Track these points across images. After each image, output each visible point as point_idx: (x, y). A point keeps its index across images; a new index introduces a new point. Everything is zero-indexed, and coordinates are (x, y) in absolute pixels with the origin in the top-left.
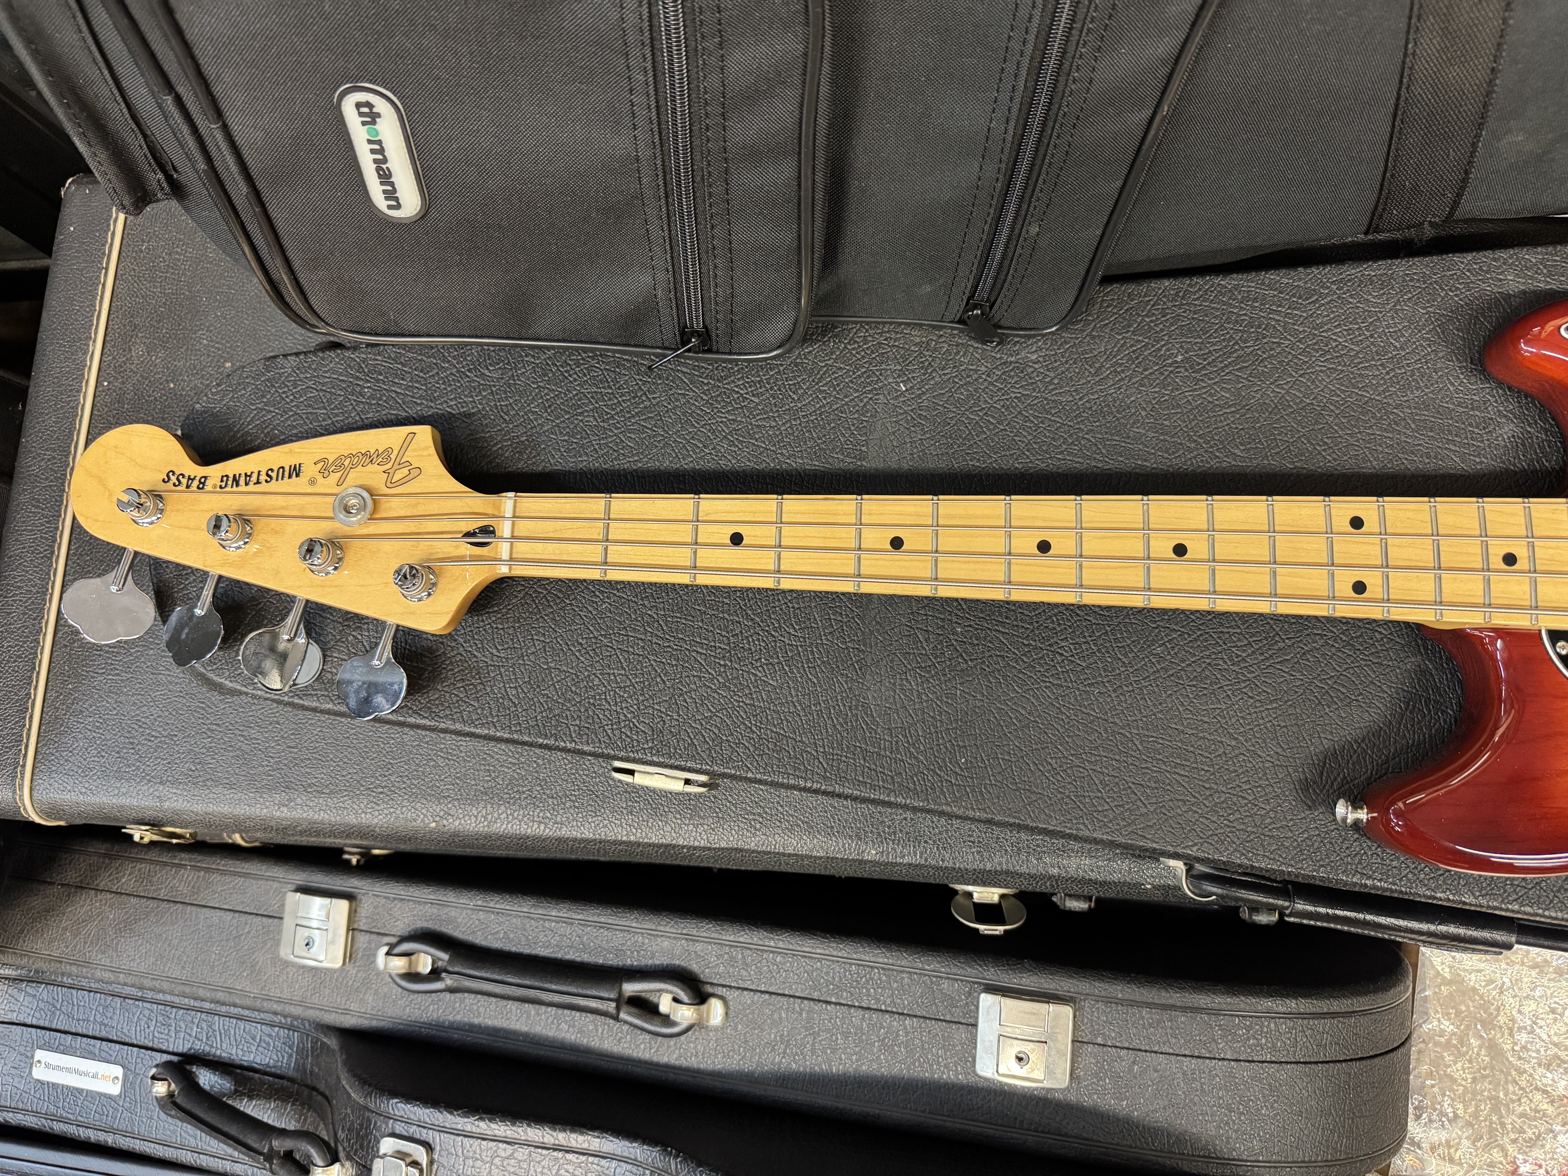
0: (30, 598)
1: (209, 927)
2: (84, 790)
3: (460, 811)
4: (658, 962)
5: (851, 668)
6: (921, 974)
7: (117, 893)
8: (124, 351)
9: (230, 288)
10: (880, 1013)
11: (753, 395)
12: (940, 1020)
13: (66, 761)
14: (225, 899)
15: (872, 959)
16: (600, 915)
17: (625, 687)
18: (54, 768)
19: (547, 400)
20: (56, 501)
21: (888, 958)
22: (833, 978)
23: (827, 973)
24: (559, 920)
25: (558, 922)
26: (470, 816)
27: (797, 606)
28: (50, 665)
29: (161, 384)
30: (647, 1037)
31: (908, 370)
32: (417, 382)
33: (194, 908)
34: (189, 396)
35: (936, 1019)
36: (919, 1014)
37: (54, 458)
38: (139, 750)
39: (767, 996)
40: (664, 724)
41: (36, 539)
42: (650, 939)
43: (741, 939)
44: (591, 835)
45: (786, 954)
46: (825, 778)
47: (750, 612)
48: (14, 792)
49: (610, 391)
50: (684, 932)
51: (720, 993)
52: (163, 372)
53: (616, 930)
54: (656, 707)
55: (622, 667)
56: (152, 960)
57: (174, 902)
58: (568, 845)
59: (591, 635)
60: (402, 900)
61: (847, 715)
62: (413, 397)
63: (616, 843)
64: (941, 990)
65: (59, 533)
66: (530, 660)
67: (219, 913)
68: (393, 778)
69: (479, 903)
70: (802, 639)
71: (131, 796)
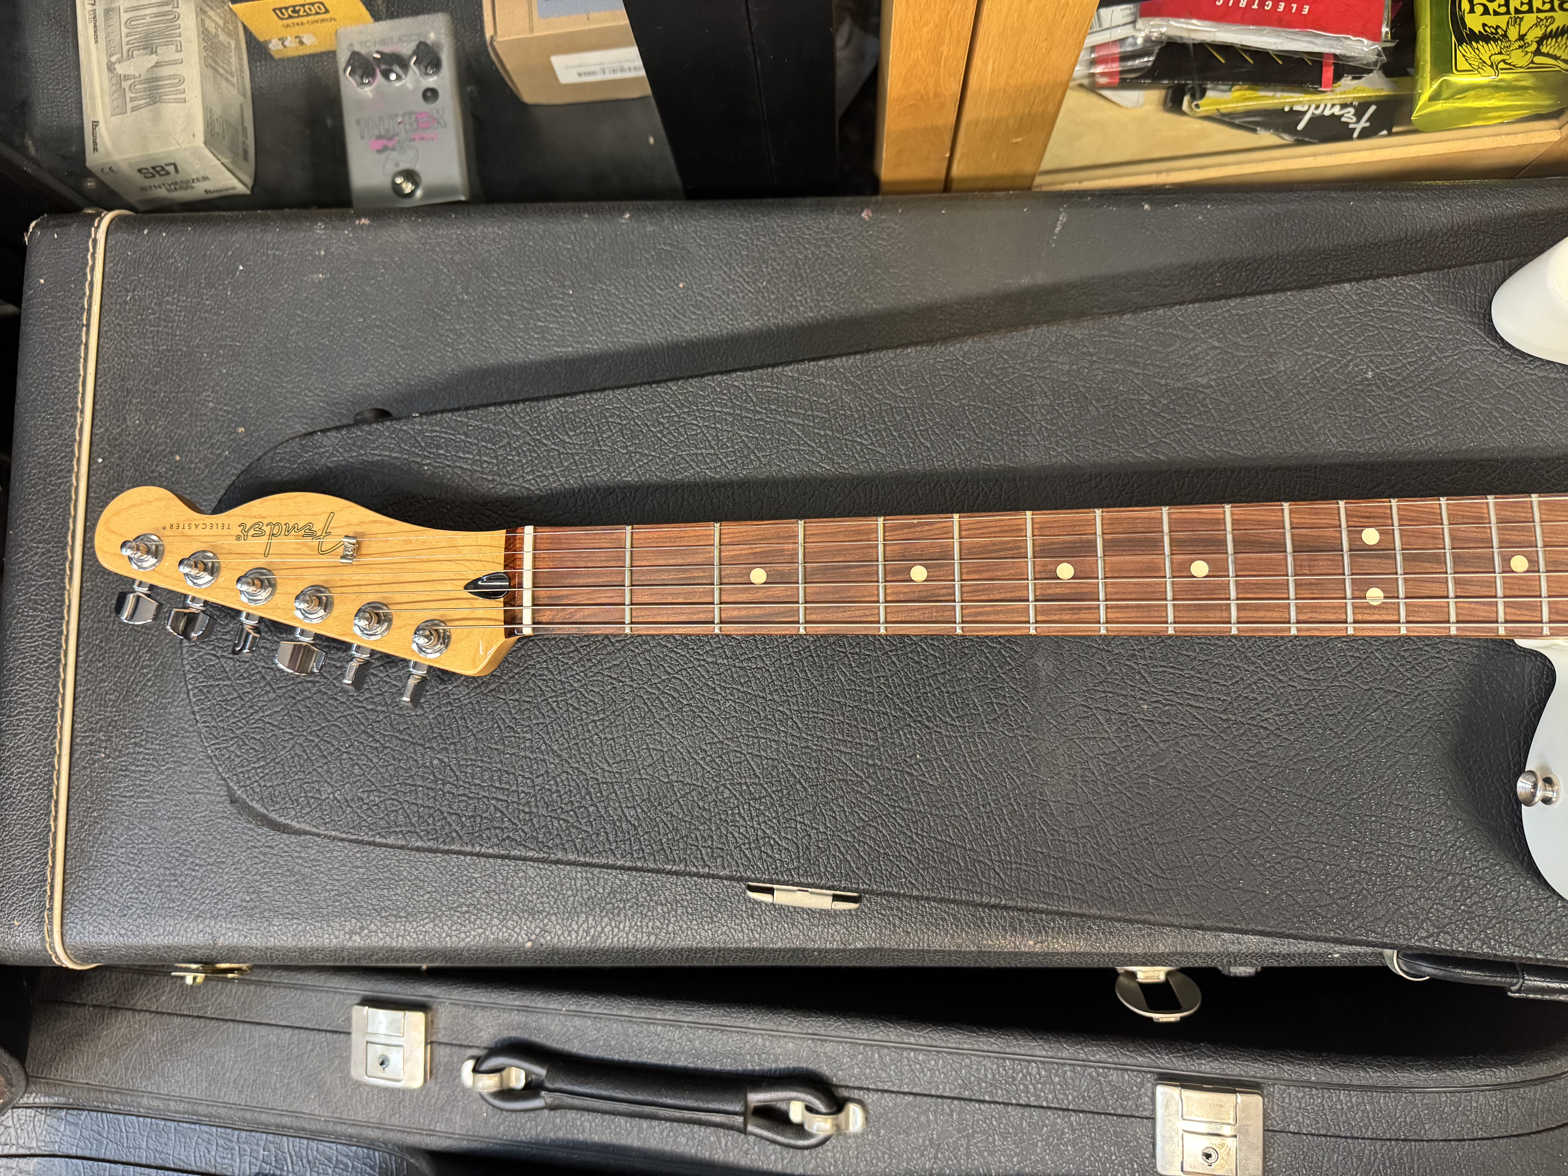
0: (38, 716)
1: (266, 1046)
2: (123, 932)
3: (558, 927)
4: (783, 1066)
5: (1023, 759)
6: (1085, 1066)
7: (157, 1013)
8: (118, 420)
9: (233, 340)
10: (1042, 1110)
11: (880, 446)
12: (1110, 1114)
13: (100, 899)
14: (282, 1014)
15: (1029, 1053)
16: (712, 1016)
17: (760, 798)
18: (87, 909)
19: (640, 466)
20: (57, 600)
21: (1046, 1051)
22: (986, 1076)
23: (978, 1070)
24: (665, 1023)
25: (664, 1026)
26: (570, 932)
27: (951, 690)
28: (69, 791)
29: (165, 457)
30: (778, 1148)
31: (1058, 405)
32: (487, 455)
33: (246, 1026)
34: (199, 469)
35: (1105, 1114)
36: (1086, 1109)
37: (49, 551)
38: (183, 882)
39: (911, 1098)
40: (810, 838)
41: (38, 646)
42: (771, 1042)
43: (877, 1037)
44: (709, 945)
45: (929, 1051)
46: (1004, 891)
47: (898, 701)
48: (43, 939)
49: (712, 451)
50: (810, 1031)
51: (856, 1097)
52: (166, 443)
53: (731, 1032)
54: (798, 818)
55: (755, 775)
56: (205, 1084)
57: (223, 1020)
58: (681, 955)
59: (716, 740)
60: (485, 1007)
62: (482, 473)
63: (736, 950)
64: (1109, 1082)
65: (63, 638)
66: (647, 774)
67: (276, 1031)
68: (477, 895)
69: (573, 1007)
70: (961, 729)
71: (178, 935)
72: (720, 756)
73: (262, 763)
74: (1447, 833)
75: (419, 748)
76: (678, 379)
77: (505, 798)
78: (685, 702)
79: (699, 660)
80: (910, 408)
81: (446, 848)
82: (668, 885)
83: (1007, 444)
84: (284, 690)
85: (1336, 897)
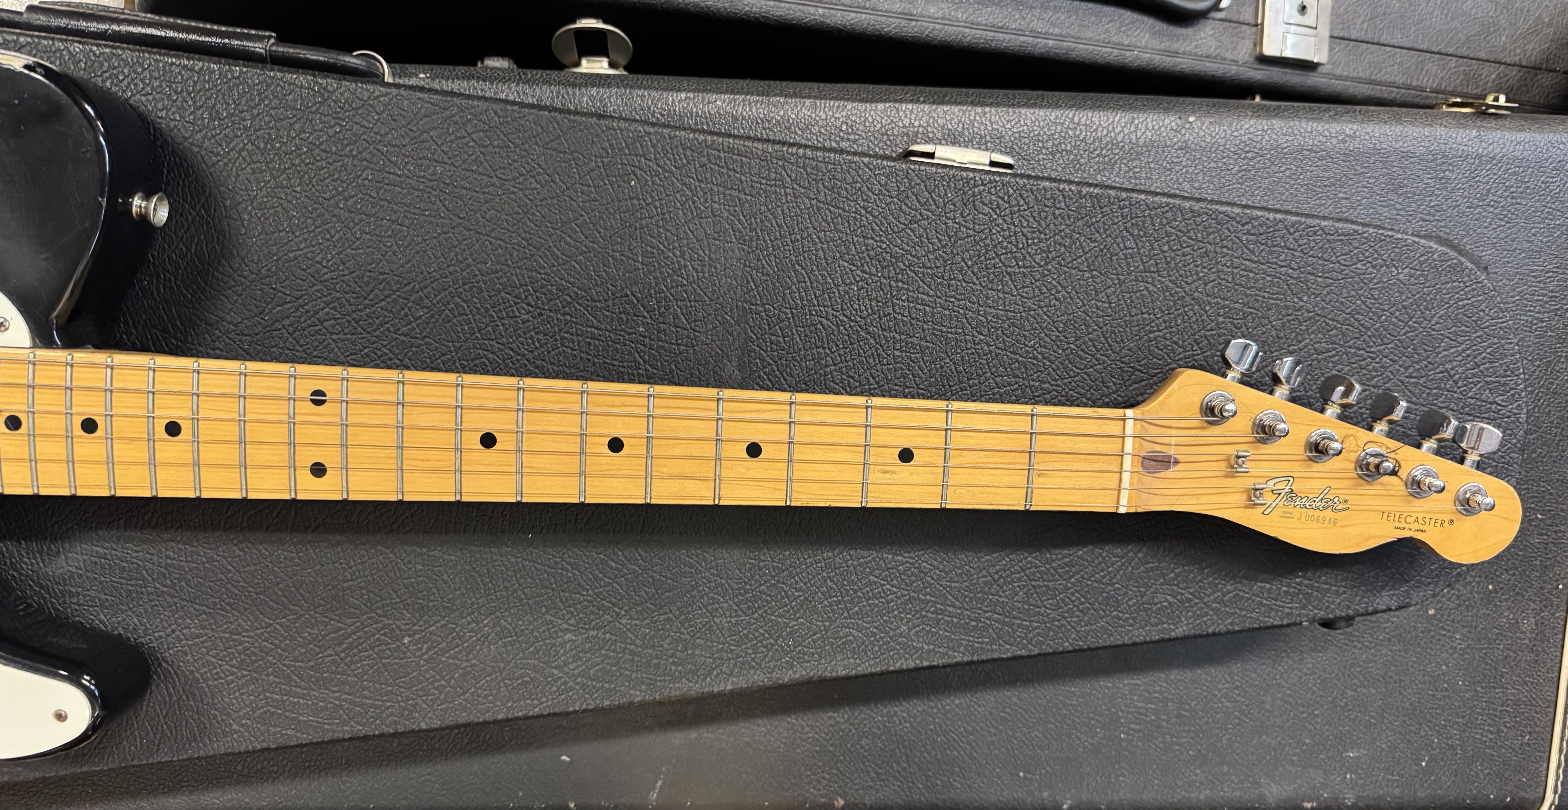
1: (1404, 28)
2: (1562, 146)
3: (1164, 134)
7: (1499, 63)
9: (1434, 696)
11: (875, 583)
14: (1390, 56)
16: (1003, 41)
17: (1006, 253)
24: (1046, 36)
25: (1045, 33)
26: (1153, 129)
29: (1502, 588)
31: (706, 616)
33: (1420, 47)
38: (1505, 191)
40: (961, 214)
42: (951, 14)
43: (853, 15)
44: (1023, 111)
46: (783, 159)
47: (872, 341)
49: (1033, 583)
50: (914, 23)
52: (1500, 601)
53: (986, 25)
54: (971, 232)
55: (1010, 276)
57: (1442, 54)
58: (1048, 102)
59: (1045, 310)
60: (1208, 57)
61: (761, 230)
63: (998, 105)
67: (1395, 43)
68: (1237, 168)
69: (1128, 54)
70: (814, 313)
71: (1512, 141)
72: (1042, 293)
73: (1460, 303)
74: (356, 195)
75: (1319, 312)
76: (1063, 652)
77: (1244, 262)
78: (1072, 346)
79: (1057, 386)
80: (846, 618)
81: (1298, 218)
82: (1060, 169)
83: (756, 581)
84: (1437, 371)
85: (467, 139)
